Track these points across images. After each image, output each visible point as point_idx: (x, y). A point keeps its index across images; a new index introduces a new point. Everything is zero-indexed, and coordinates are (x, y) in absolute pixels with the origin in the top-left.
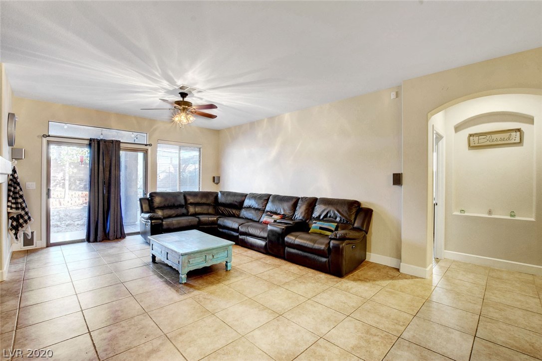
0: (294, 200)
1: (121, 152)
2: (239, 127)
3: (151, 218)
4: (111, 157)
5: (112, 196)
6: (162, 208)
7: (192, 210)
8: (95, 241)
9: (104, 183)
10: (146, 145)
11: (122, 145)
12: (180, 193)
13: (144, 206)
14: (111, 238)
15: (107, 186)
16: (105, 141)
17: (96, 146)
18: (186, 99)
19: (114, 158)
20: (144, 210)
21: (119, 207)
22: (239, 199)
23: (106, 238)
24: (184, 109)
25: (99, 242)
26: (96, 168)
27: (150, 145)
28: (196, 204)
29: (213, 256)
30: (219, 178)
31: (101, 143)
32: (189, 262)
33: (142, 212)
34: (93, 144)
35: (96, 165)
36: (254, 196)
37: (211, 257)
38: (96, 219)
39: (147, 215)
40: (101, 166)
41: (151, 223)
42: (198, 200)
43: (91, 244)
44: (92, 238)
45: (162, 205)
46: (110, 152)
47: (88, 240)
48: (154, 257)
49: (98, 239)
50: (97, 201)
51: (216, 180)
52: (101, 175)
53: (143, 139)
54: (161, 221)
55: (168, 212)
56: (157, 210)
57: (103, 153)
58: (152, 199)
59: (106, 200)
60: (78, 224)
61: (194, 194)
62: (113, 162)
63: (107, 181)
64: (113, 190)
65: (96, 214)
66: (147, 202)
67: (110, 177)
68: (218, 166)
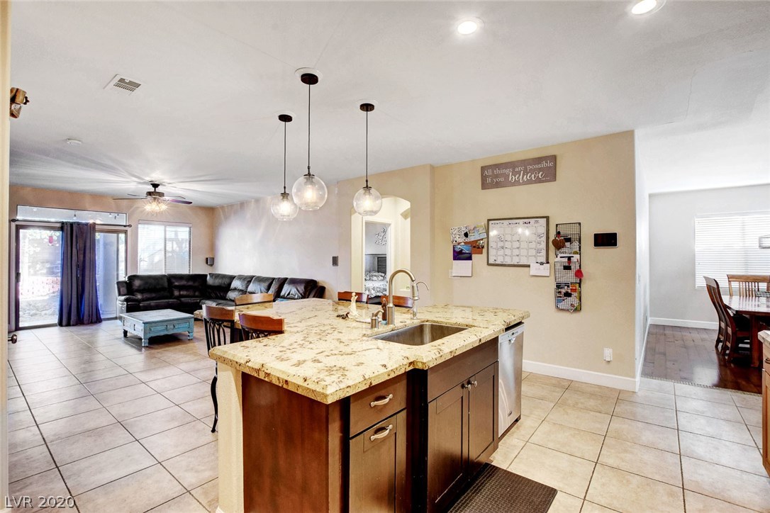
0: (270, 281)
1: (97, 234)
2: (231, 206)
3: (126, 300)
4: (86, 239)
5: (87, 279)
6: (141, 291)
7: (176, 293)
8: (68, 325)
9: (78, 266)
10: (125, 226)
11: (97, 227)
12: (165, 276)
13: (121, 289)
14: (85, 322)
15: (81, 268)
16: (79, 224)
17: (69, 229)
18: (158, 190)
19: (88, 241)
20: (122, 293)
21: (94, 291)
22: (227, 281)
23: (80, 322)
24: (155, 198)
25: (73, 325)
26: (69, 251)
27: (130, 226)
28: (180, 288)
29: (174, 326)
30: (213, 259)
31: (74, 226)
32: (150, 329)
33: (120, 295)
34: (65, 227)
35: (69, 248)
36: (241, 278)
37: (172, 327)
38: (69, 303)
39: (123, 298)
40: (74, 250)
41: (127, 305)
42: (183, 283)
43: (64, 328)
44: (64, 323)
45: (142, 288)
46: (84, 235)
47: (60, 324)
48: (125, 333)
49: (72, 323)
50: (70, 284)
51: (210, 262)
52: (75, 258)
53: (122, 220)
54: (137, 303)
55: (146, 295)
56: (135, 293)
57: (77, 236)
58: (130, 282)
59: (80, 284)
60: (46, 314)
61: (180, 277)
62: (88, 245)
63: (80, 264)
64: (87, 273)
65: (70, 297)
66: (125, 285)
67: (84, 261)
68: (213, 247)
